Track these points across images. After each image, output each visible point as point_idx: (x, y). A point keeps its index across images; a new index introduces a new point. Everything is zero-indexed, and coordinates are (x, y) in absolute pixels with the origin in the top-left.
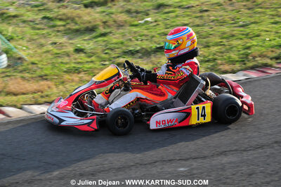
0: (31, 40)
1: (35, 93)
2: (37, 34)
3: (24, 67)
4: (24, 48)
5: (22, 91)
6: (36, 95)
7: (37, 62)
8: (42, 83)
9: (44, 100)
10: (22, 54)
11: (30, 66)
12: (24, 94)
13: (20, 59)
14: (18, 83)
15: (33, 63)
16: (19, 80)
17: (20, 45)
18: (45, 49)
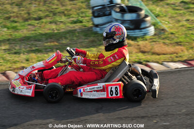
0: (171, 17)
1: (172, 54)
2: (176, 13)
3: (165, 36)
4: (167, 23)
5: (163, 52)
6: (172, 56)
7: (174, 33)
8: (178, 47)
9: (178, 59)
10: (165, 27)
11: (170, 35)
12: (164, 54)
13: (163, 30)
14: (161, 47)
15: (172, 34)
16: (162, 44)
17: (163, 20)
18: (181, 24)
